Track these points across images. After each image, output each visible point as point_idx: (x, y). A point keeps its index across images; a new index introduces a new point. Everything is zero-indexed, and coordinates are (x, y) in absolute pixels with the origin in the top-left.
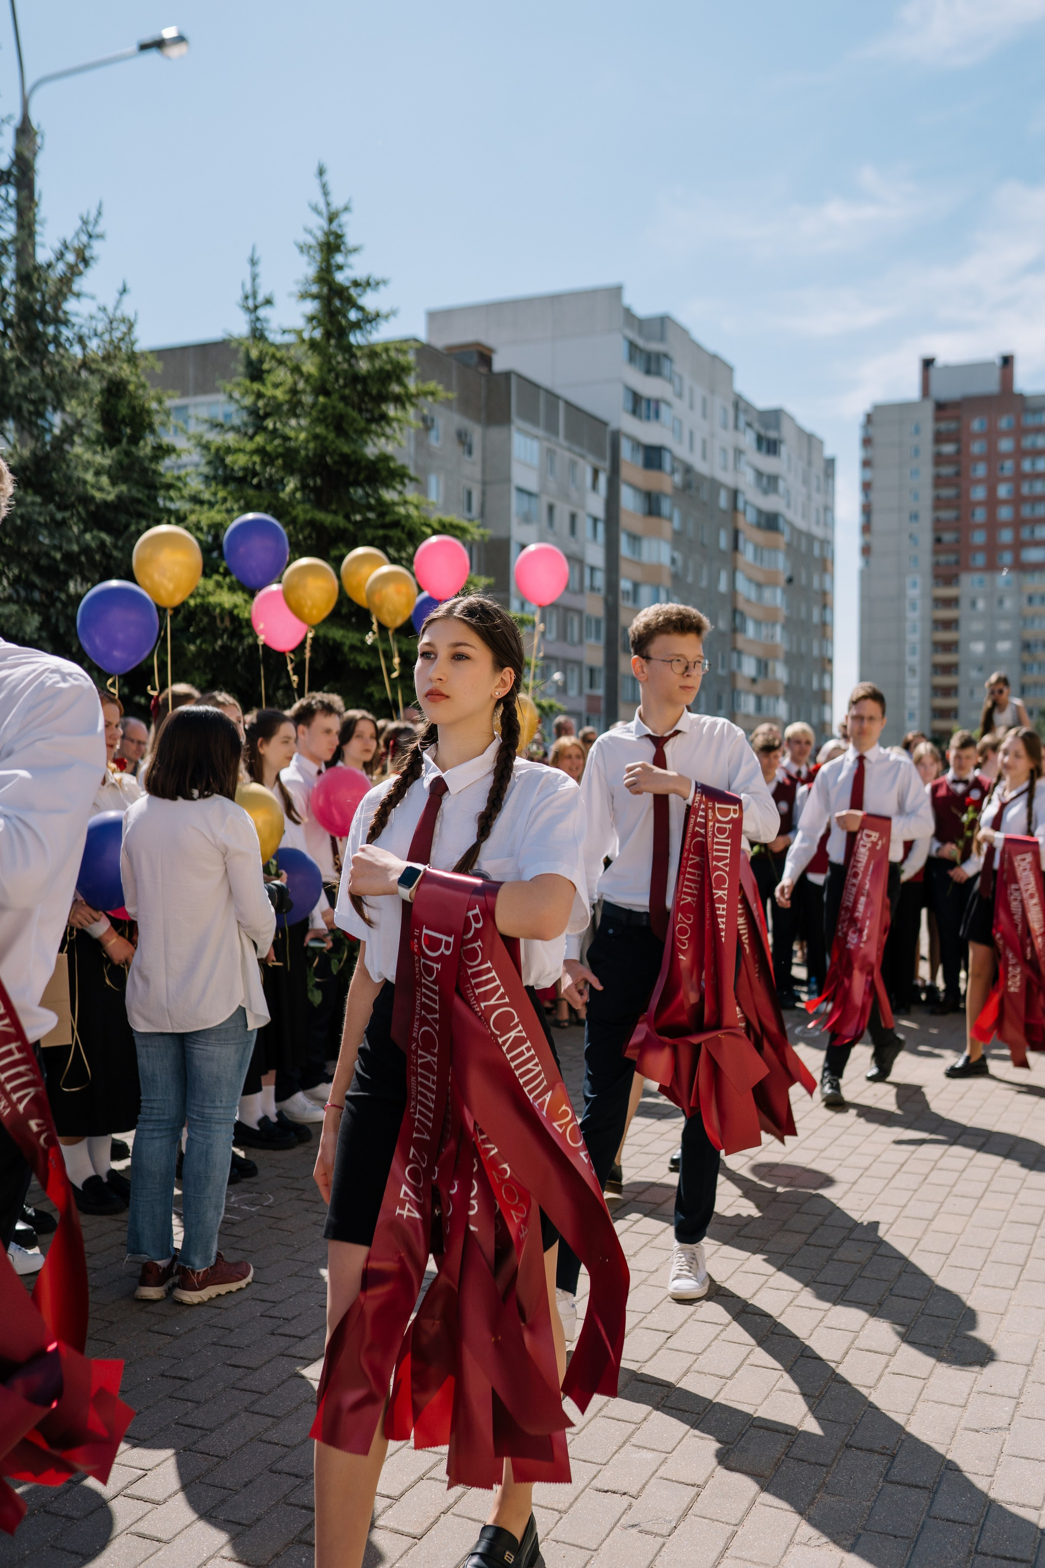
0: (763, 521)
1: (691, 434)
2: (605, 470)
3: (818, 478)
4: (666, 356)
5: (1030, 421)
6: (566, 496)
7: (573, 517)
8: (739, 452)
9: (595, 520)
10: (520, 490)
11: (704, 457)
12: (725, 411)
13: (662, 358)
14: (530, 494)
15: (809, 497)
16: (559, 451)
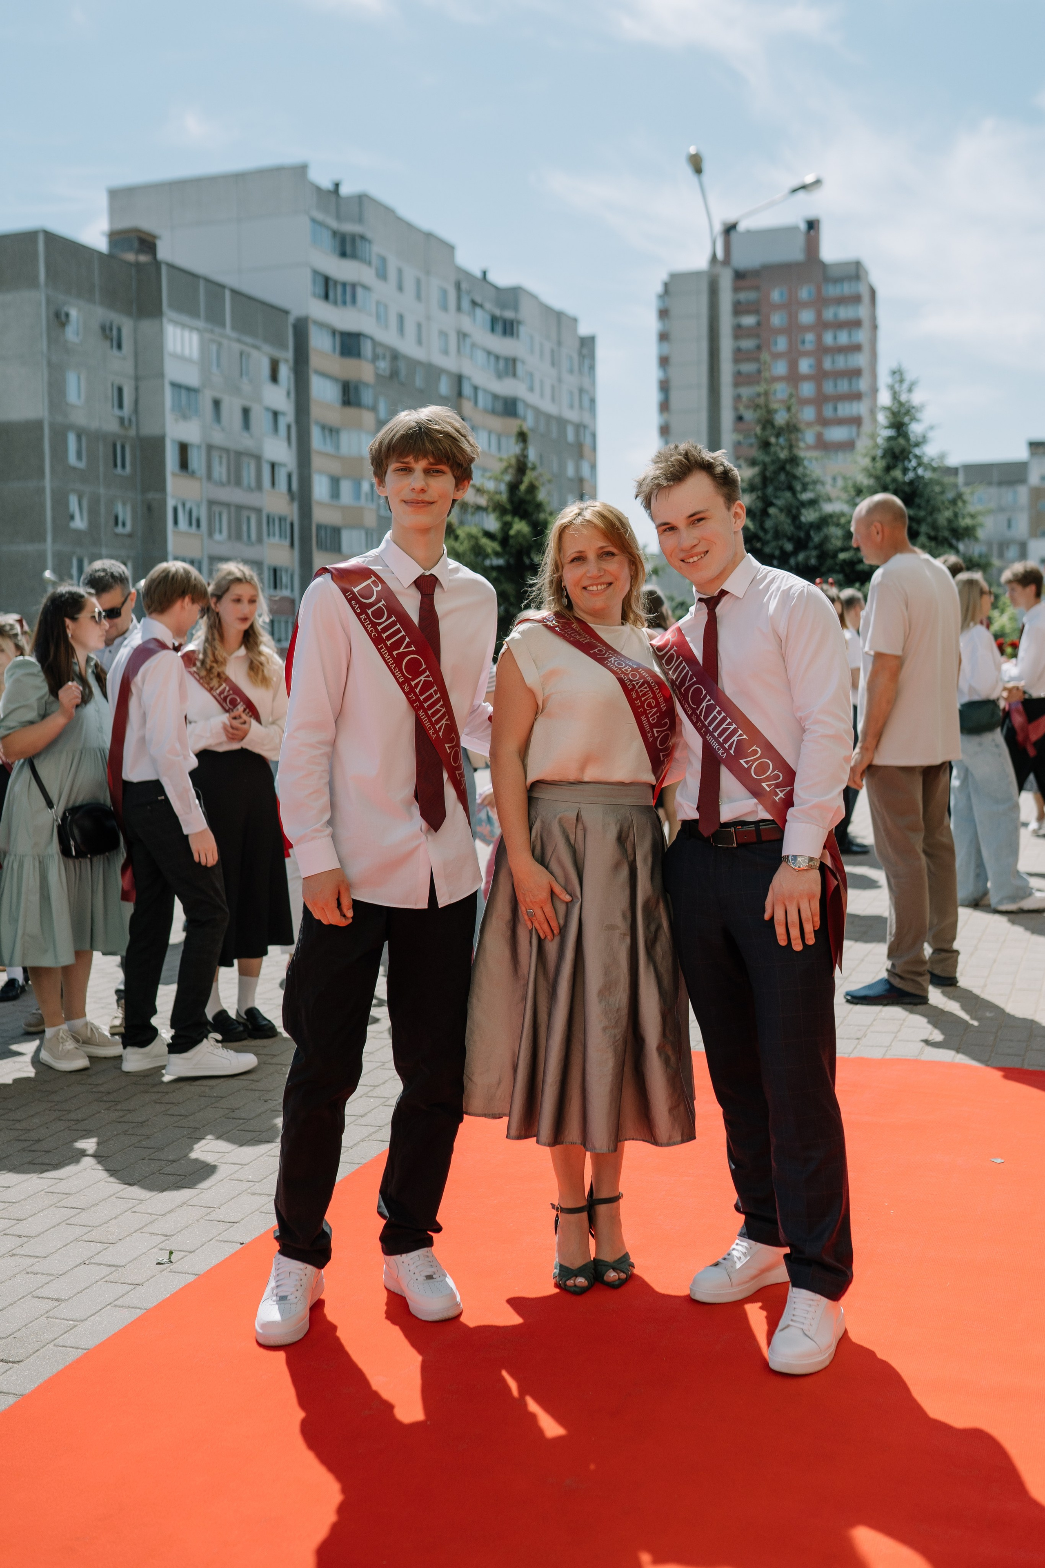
0: (499, 406)
1: (401, 318)
2: (286, 361)
3: (571, 358)
4: (363, 238)
5: (832, 291)
6: (237, 390)
7: (246, 412)
8: (462, 336)
9: (275, 414)
10: (176, 386)
11: (419, 342)
12: (444, 292)
13: (358, 241)
14: (189, 389)
15: (560, 380)
16: (225, 342)
